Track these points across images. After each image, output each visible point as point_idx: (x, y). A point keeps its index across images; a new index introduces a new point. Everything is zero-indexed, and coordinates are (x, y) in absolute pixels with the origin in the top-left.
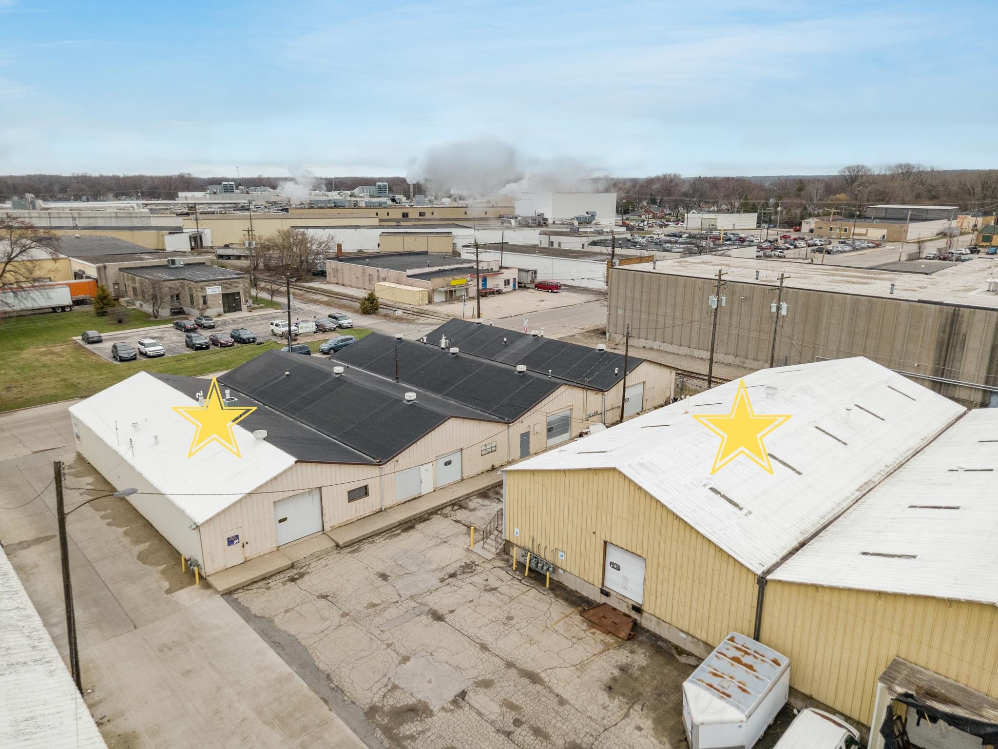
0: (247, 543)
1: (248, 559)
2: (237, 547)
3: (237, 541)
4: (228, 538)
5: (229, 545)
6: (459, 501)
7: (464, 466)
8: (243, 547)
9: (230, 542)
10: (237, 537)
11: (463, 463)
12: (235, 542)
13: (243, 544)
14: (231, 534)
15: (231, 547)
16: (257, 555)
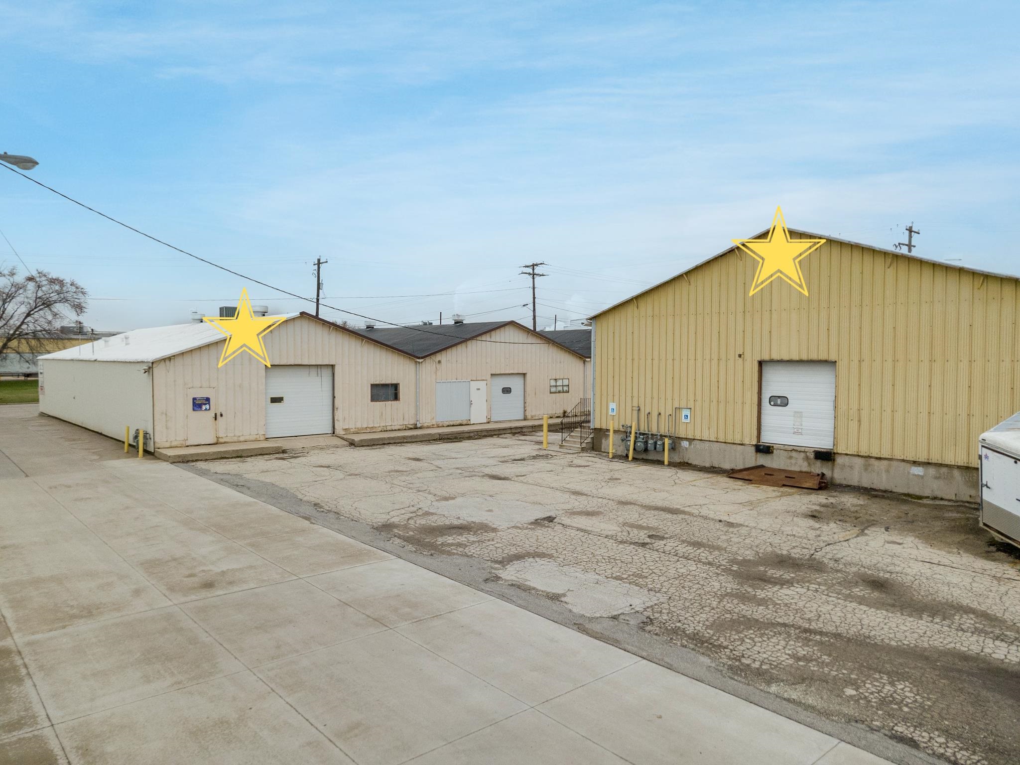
0: (221, 415)
1: (221, 440)
3: (207, 406)
4: (194, 399)
5: (194, 410)
7: (528, 400)
8: (216, 419)
9: (198, 404)
10: (208, 399)
11: (527, 395)
12: (204, 407)
13: (216, 415)
15: (199, 414)
16: (235, 439)
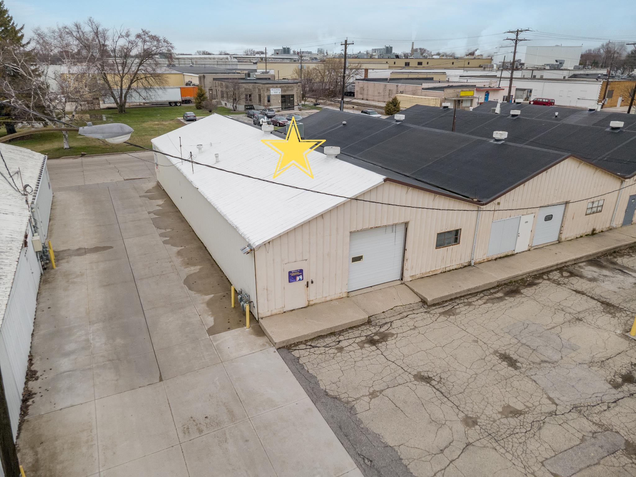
0: (312, 282)
1: (311, 303)
2: (299, 285)
3: (301, 277)
4: (290, 272)
5: (290, 282)
6: (566, 266)
7: (566, 225)
8: (307, 287)
9: (293, 277)
10: (301, 271)
11: (565, 219)
12: (298, 278)
13: (308, 282)
14: (295, 267)
15: (293, 284)
16: (323, 300)
